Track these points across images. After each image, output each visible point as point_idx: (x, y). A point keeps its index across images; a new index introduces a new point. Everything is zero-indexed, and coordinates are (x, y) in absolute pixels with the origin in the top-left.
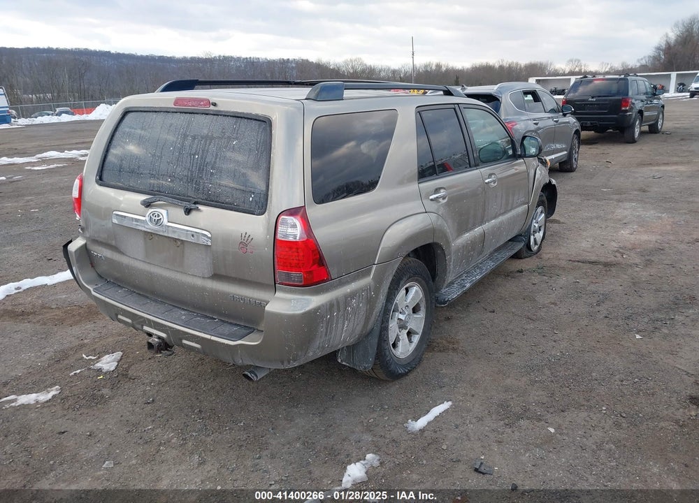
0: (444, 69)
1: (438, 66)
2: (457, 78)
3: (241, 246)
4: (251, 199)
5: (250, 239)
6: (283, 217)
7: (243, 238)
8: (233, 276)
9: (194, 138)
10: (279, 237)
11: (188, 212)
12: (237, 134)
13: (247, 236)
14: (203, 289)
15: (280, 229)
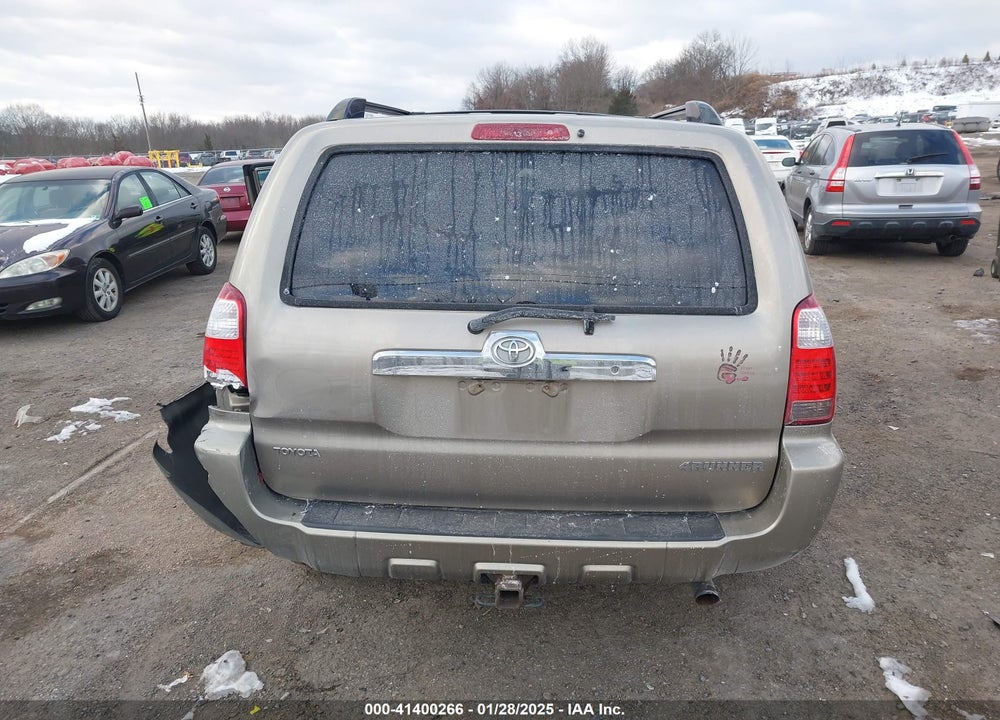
0: (183, 123)
1: (175, 121)
2: (208, 138)
3: (723, 371)
4: (714, 290)
5: (741, 357)
6: (803, 311)
7: (726, 356)
8: (696, 427)
9: (550, 197)
10: (802, 346)
11: (589, 331)
12: (650, 182)
13: (734, 353)
14: (619, 463)
15: (801, 333)
